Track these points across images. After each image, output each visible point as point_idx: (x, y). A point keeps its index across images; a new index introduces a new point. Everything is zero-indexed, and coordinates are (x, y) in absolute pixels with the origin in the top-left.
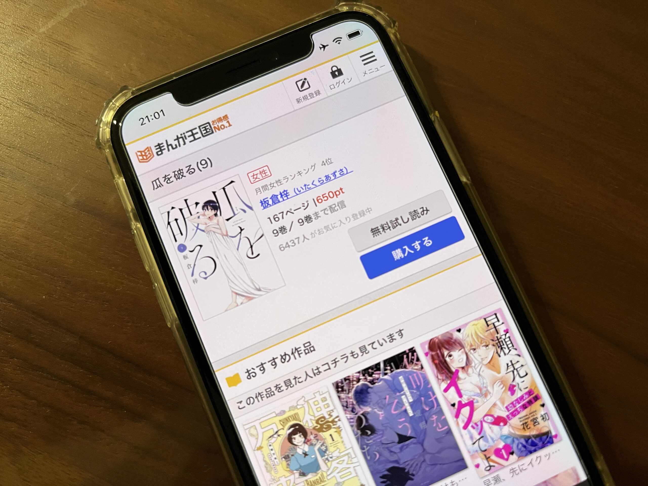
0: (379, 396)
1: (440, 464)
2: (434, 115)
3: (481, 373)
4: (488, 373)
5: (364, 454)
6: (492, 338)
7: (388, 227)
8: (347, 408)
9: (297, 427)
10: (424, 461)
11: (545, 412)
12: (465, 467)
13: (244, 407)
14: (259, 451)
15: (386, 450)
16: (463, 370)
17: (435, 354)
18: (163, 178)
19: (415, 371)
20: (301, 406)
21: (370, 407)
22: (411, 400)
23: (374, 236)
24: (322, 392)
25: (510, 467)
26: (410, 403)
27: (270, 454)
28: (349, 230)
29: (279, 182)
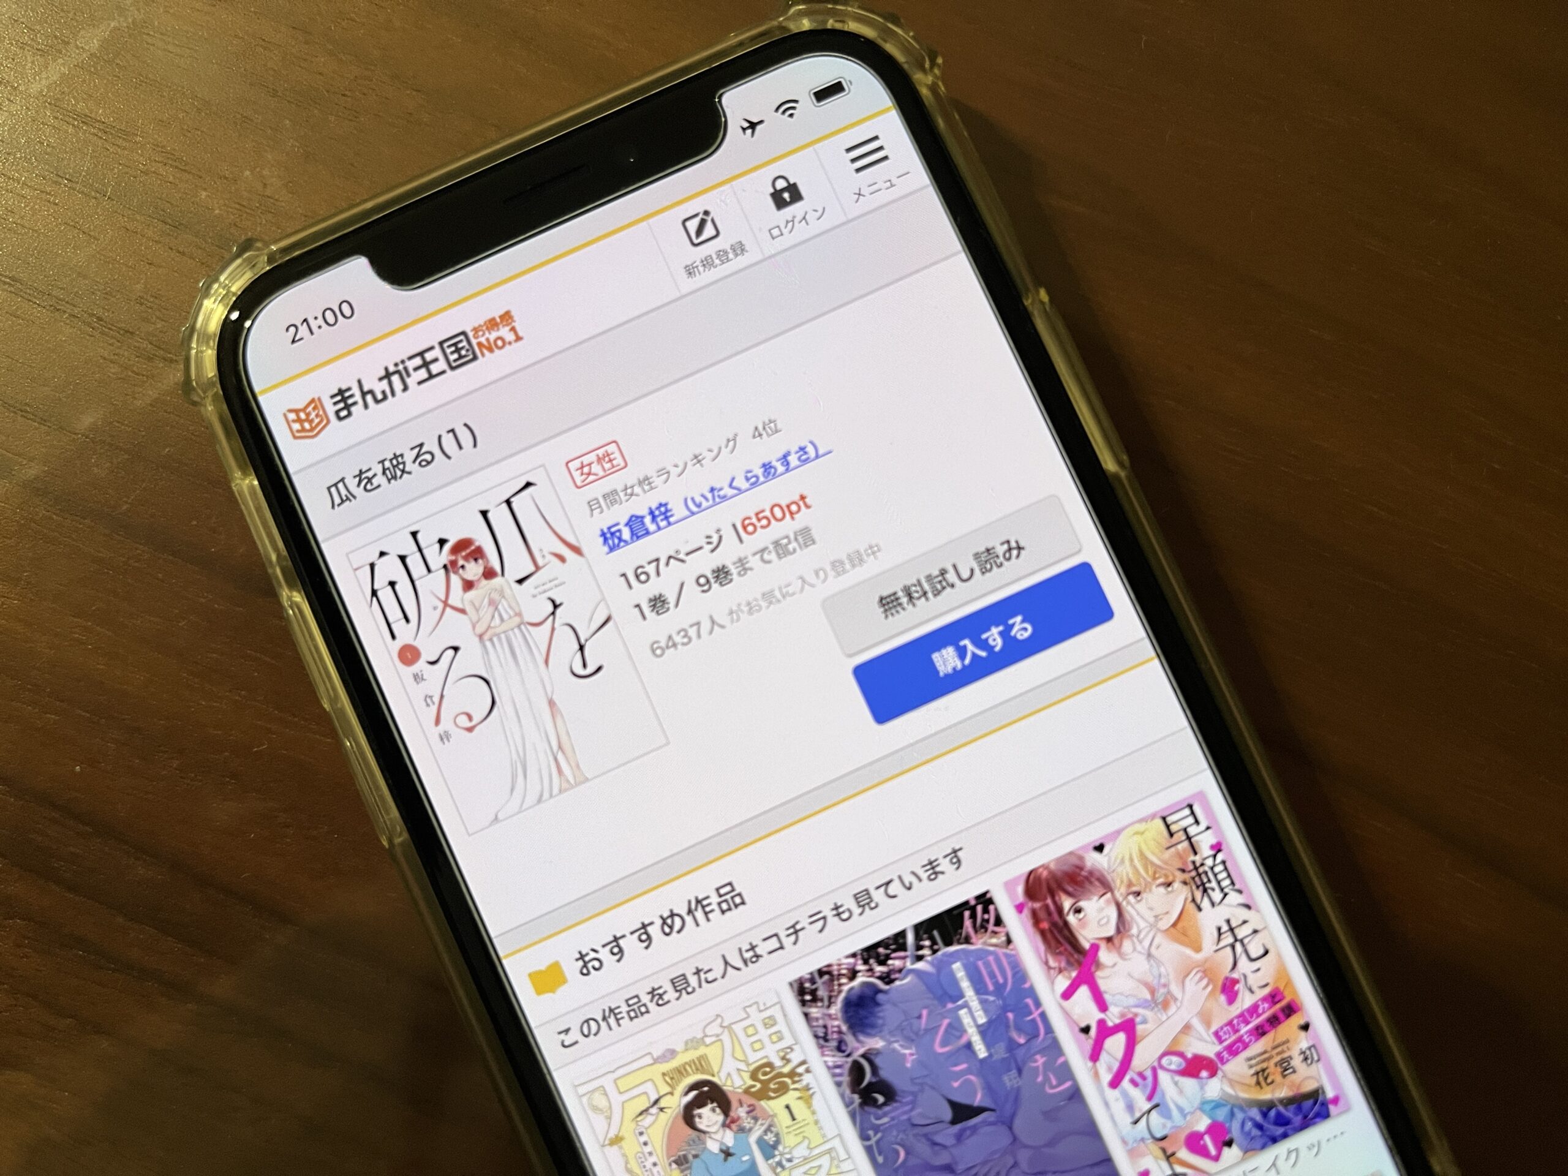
0: (905, 1012)
1: (1055, 1172)
2: (1034, 300)
3: (1153, 950)
4: (1170, 951)
5: (869, 1150)
6: (1180, 866)
7: (921, 593)
8: (826, 1040)
9: (706, 1089)
11: (1311, 1043)
13: (576, 1043)
14: (615, 1148)
15: (924, 1140)
16: (1110, 944)
17: (1041, 908)
18: (355, 477)
19: (991, 949)
20: (714, 1039)
21: (882, 1038)
22: (982, 1020)
23: (886, 617)
24: (764, 1004)
26: (978, 1026)
27: (641, 1155)
28: (825, 601)
29: (646, 482)
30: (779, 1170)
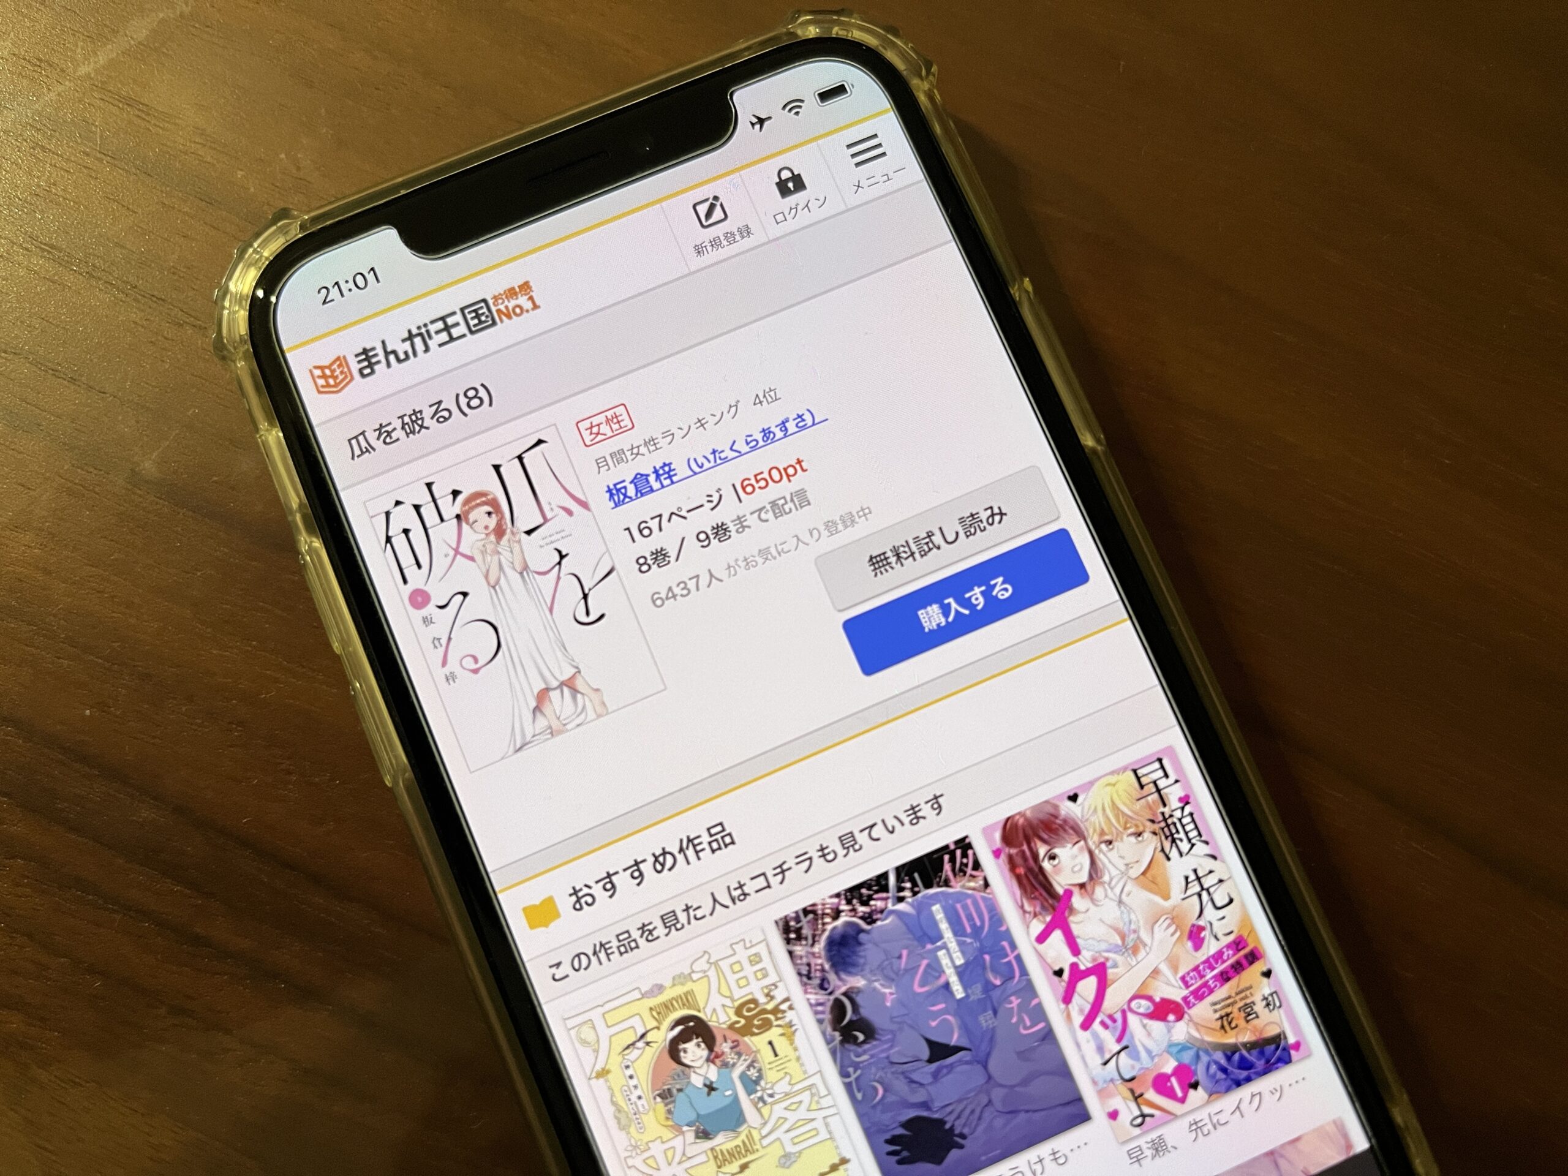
0: (885, 952)
1: (1027, 1111)
2: (1019, 288)
3: (1124, 897)
4: (1140, 898)
5: (848, 1087)
6: (1151, 817)
7: (909, 554)
8: (809, 977)
9: (692, 1024)
10: (990, 1102)
11: (1273, 990)
12: (1083, 1117)
13: (567, 976)
14: (601, 1080)
15: (901, 1077)
16: (1083, 891)
17: (1017, 854)
18: (375, 430)
19: (970, 892)
20: (700, 975)
21: (863, 977)
22: (960, 961)
23: (876, 575)
24: (751, 942)
25: (1191, 1118)
26: (956, 967)
27: (626, 1088)
28: (817, 558)
29: (652, 443)
30: (761, 1104)
